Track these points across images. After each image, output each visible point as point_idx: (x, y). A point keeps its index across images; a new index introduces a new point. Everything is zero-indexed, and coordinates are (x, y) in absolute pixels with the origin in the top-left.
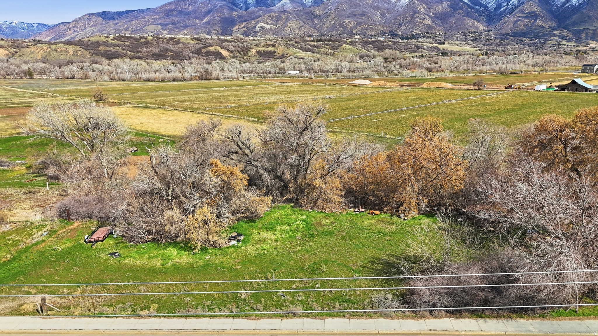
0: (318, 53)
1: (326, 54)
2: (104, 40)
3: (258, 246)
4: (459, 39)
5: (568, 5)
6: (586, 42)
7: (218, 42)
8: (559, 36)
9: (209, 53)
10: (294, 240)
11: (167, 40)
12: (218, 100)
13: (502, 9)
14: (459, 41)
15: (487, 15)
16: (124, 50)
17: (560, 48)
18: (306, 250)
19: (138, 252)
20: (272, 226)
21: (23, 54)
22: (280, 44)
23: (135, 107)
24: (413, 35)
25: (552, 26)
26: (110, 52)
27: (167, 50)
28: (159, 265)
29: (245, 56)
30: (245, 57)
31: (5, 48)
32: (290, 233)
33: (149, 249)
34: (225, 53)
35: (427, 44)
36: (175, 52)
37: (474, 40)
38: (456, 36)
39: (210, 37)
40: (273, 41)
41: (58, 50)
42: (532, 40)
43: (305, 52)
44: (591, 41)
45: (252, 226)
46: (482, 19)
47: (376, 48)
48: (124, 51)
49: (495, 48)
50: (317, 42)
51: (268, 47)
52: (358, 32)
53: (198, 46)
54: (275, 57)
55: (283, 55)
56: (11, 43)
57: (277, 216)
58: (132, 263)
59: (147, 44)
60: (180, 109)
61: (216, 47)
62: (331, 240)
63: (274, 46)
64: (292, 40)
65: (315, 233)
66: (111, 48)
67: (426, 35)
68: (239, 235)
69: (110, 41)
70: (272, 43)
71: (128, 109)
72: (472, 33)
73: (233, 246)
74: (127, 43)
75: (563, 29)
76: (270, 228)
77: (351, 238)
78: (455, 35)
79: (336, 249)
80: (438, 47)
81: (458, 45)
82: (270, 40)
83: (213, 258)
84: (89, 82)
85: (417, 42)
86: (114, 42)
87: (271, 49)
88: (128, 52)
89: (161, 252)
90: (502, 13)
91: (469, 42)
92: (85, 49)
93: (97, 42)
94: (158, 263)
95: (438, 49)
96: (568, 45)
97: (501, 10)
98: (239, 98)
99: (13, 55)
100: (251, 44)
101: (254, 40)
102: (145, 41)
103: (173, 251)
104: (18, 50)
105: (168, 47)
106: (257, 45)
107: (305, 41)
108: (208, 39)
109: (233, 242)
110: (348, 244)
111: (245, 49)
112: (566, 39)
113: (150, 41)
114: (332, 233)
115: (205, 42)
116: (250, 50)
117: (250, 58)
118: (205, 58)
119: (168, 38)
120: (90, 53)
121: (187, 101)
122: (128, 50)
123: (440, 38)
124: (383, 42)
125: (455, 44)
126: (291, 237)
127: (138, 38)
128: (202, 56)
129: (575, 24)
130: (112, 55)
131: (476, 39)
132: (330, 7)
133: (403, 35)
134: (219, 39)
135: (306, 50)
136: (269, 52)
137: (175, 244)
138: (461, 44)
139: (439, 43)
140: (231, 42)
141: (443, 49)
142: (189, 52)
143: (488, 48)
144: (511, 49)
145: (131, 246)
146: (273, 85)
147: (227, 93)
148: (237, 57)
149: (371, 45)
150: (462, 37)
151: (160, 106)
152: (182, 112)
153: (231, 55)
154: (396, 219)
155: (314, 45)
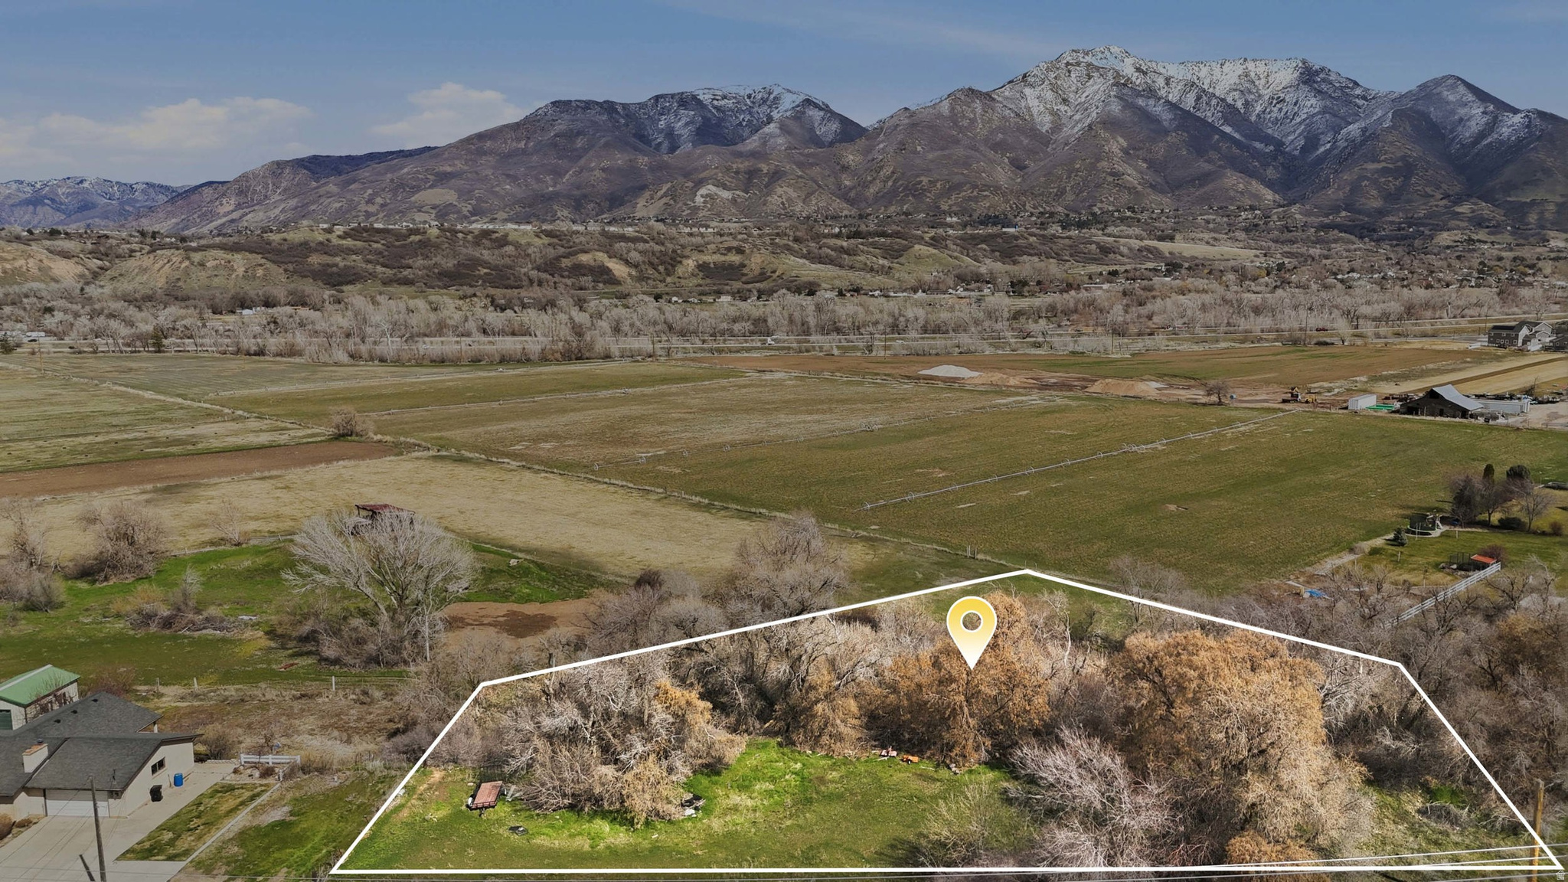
0: (852, 267)
1: (872, 270)
2: (321, 239)
3: (728, 818)
4: (1211, 226)
5: (1490, 140)
6: (1539, 233)
7: (603, 239)
8: (1470, 219)
9: (578, 270)
10: (781, 810)
11: (476, 237)
12: (615, 434)
13: (1322, 149)
14: (1211, 231)
15: (1282, 164)
16: (369, 262)
17: (1474, 250)
18: (798, 826)
19: (552, 827)
20: (747, 783)
21: (121, 275)
22: (755, 246)
23: (435, 458)
24: (1094, 215)
25: (1451, 193)
26: (335, 269)
27: (476, 263)
28: (587, 848)
29: (669, 275)
30: (669, 280)
31: (76, 259)
32: (776, 796)
33: (566, 821)
34: (618, 269)
35: (1129, 239)
36: (496, 268)
37: (1251, 228)
38: (1205, 217)
39: (581, 228)
40: (740, 237)
41: (208, 265)
42: (1399, 230)
43: (819, 266)
44: (1552, 234)
45: (716, 783)
46: (1271, 173)
47: (997, 254)
48: (370, 266)
49: (1304, 250)
50: (848, 238)
51: (725, 255)
52: (954, 208)
53: (551, 253)
54: (744, 279)
55: (762, 274)
56: (89, 246)
57: (755, 763)
58: (547, 843)
59: (425, 247)
60: (537, 467)
61: (598, 253)
62: (837, 809)
63: (740, 251)
64: (786, 235)
65: (814, 796)
66: (338, 259)
67: (1129, 214)
68: (697, 798)
69: (335, 241)
70: (735, 244)
71: (418, 464)
72: (1246, 210)
73: (690, 818)
74: (375, 245)
75: (1480, 202)
76: (744, 786)
77: (867, 807)
78: (1201, 215)
79: (844, 825)
80: (1155, 248)
81: (1208, 243)
82: (731, 234)
83: (663, 837)
84: (302, 366)
85: (1104, 235)
86: (344, 242)
87: (734, 258)
88: (379, 269)
89: (586, 826)
90: (1321, 160)
91: (1237, 234)
92: (274, 262)
93: (305, 244)
94: (585, 844)
95: (1156, 254)
96: (1492, 243)
97: (1319, 152)
98: (663, 428)
99: (95, 275)
100: (683, 247)
101: (691, 235)
102: (420, 241)
103: (603, 826)
104: (107, 263)
105: (478, 255)
106: (699, 249)
107: (817, 237)
108: (578, 232)
109: (690, 811)
110: (862, 816)
111: (667, 259)
112: (1488, 227)
113: (433, 240)
114: (840, 797)
115: (569, 241)
116: (680, 262)
117: (682, 280)
118: (569, 282)
119: (476, 233)
120: (286, 270)
121: (546, 438)
122: (378, 263)
123: (1164, 222)
124: (1016, 238)
125: (1201, 240)
126: (776, 803)
127: (404, 231)
128: (562, 276)
129: (1510, 187)
130: (339, 275)
131: (1256, 225)
132: (881, 146)
133: (1068, 215)
134: (604, 233)
135: (821, 260)
136: (730, 265)
137: (604, 815)
138: (1215, 239)
139: (1161, 239)
140: (634, 240)
141: (1170, 253)
142: (530, 266)
143: (1286, 249)
144: (1345, 254)
145: (538, 815)
146: (741, 381)
147: (636, 410)
148: (649, 278)
149: (984, 246)
150: (1218, 219)
151: (491, 454)
152: (543, 475)
153: (634, 273)
154: (944, 773)
155: (842, 247)
